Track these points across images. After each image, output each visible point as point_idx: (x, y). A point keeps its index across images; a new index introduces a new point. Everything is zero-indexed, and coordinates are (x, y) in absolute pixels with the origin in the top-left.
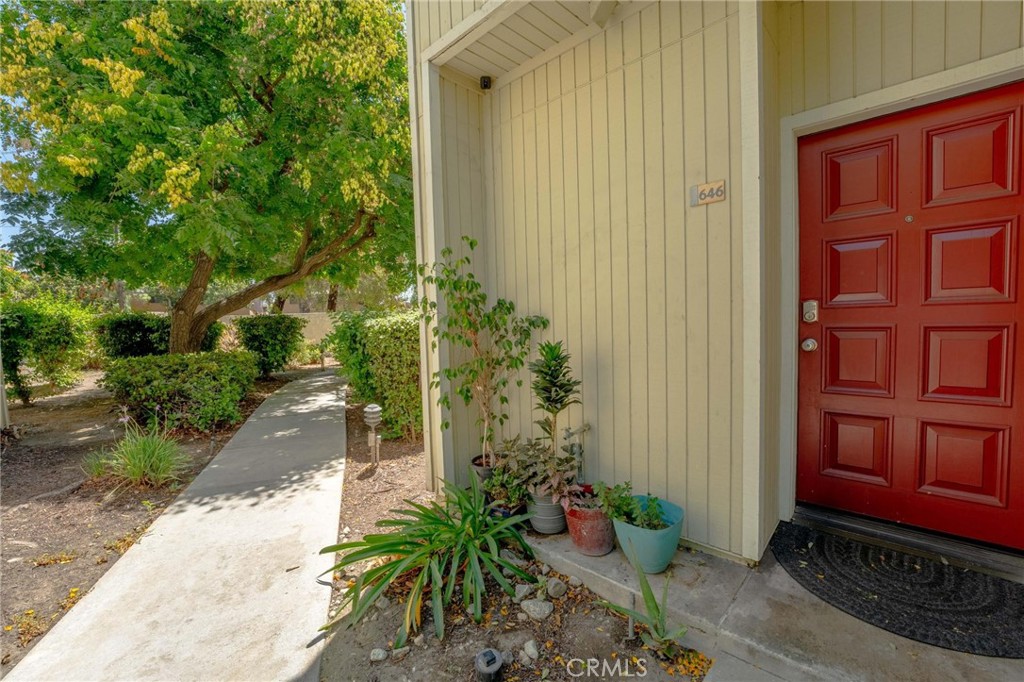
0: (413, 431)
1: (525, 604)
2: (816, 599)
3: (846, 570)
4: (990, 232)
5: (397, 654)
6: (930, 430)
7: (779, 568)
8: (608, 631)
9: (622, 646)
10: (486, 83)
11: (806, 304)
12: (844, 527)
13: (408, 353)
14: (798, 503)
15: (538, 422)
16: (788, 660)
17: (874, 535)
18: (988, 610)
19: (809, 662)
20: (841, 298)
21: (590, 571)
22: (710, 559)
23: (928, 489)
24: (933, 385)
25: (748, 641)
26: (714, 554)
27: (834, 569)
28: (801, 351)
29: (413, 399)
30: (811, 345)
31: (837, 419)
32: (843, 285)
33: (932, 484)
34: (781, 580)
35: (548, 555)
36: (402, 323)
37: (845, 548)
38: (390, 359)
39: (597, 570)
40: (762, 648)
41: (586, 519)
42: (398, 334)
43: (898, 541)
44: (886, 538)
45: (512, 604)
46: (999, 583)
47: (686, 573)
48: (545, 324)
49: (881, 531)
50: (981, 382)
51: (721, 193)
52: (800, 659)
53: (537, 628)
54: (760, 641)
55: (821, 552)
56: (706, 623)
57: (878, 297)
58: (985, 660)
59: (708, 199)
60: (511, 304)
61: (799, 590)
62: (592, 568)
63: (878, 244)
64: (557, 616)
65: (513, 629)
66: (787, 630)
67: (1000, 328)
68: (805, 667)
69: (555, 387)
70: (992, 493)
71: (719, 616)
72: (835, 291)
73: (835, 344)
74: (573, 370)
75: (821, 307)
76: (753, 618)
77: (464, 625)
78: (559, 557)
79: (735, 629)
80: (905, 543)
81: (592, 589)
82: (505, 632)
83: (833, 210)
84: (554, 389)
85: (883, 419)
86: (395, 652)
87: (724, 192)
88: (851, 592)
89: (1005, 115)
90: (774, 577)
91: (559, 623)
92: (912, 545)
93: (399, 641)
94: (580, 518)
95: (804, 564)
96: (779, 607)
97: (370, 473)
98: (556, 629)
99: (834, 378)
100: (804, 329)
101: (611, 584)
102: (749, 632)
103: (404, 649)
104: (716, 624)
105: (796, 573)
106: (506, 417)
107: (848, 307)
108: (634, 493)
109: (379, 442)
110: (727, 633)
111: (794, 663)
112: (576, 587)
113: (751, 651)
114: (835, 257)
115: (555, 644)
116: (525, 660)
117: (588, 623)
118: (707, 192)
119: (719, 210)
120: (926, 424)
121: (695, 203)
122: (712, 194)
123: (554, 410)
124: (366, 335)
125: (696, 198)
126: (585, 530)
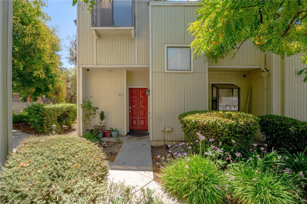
4: (144, 101)
10: (88, 70)
11: (130, 107)
14: (129, 130)
15: (99, 122)
16: (130, 139)
19: (132, 139)
23: (140, 126)
24: (140, 115)
26: (122, 135)
28: (129, 112)
30: (130, 111)
31: (133, 120)
36: (55, 107)
37: (134, 133)
39: (110, 139)
40: (128, 139)
47: (119, 137)
48: (98, 109)
50: (143, 115)
57: (136, 106)
60: (92, 106)
63: (136, 101)
69: (102, 116)
70: (144, 126)
71: (124, 139)
72: (132, 106)
73: (132, 111)
74: (105, 115)
78: (104, 139)
79: (126, 139)
83: (132, 97)
85: (137, 119)
87: (123, 95)
90: (128, 136)
95: (130, 135)
99: (132, 115)
101: (112, 140)
107: (134, 107)
112: (108, 141)
114: (132, 102)
120: (140, 119)
121: (119, 95)
122: (121, 95)
123: (102, 120)
124: (44, 110)
125: (120, 95)
126: (108, 134)
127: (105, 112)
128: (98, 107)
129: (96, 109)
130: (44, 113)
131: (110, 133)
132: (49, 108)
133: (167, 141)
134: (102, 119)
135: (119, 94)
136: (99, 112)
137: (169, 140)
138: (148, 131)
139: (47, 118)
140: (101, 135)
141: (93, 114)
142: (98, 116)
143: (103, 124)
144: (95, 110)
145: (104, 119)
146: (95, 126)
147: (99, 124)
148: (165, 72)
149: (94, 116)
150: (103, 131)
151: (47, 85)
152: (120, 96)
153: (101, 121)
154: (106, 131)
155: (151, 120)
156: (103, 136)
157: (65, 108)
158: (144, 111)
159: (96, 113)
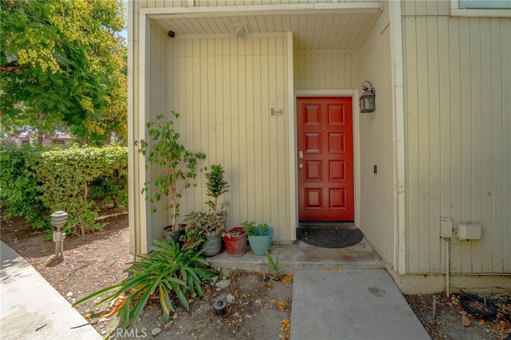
0: (83, 229)
1: (217, 285)
2: (313, 246)
3: (317, 237)
4: (340, 135)
5: (167, 326)
6: (331, 190)
7: (301, 242)
8: (256, 280)
9: (263, 282)
10: (172, 34)
11: (299, 152)
12: (313, 226)
13: (81, 175)
14: (299, 221)
15: (206, 203)
16: (314, 263)
17: (320, 226)
18: (348, 236)
19: (319, 261)
20: (308, 151)
21: (241, 262)
22: (280, 245)
23: (331, 208)
25: (302, 262)
26: (281, 243)
27: (314, 237)
28: (299, 168)
29: (81, 207)
30: (301, 166)
31: (308, 190)
32: (309, 146)
33: (332, 207)
34: (302, 244)
35: (219, 263)
36: (76, 155)
37: (314, 231)
38: (63, 180)
39: (244, 260)
40: (307, 263)
41: (237, 240)
42: (72, 162)
43: (325, 226)
44: (323, 226)
45: (211, 287)
46: (348, 230)
47: (276, 251)
48: (204, 157)
49: (321, 224)
50: (340, 175)
51: (281, 112)
52: (316, 261)
53: (227, 290)
54: (305, 261)
55: (309, 234)
56: (288, 263)
57: (317, 151)
58: (351, 247)
59: (277, 114)
60: (182, 146)
61: (309, 246)
62: (242, 260)
63: (317, 135)
64: (234, 283)
65: (217, 295)
66: (310, 256)
67: (343, 161)
68: (318, 263)
69: (217, 183)
70: (344, 207)
71: (292, 259)
72: (307, 148)
73: (307, 165)
74: (224, 179)
75: (303, 153)
76: (301, 256)
77: (194, 302)
78: (225, 261)
79: (298, 261)
80: (327, 226)
81: (243, 269)
82: (214, 297)
83: (306, 122)
84: (219, 186)
85: (320, 189)
86: (166, 326)
87: (282, 112)
88: (321, 242)
89: (342, 105)
90: (301, 244)
91: (236, 285)
92: (330, 226)
93: (166, 322)
94: (235, 240)
95: (307, 238)
96: (306, 251)
97: (59, 260)
98: (236, 287)
99: (307, 177)
100: (299, 160)
101: (251, 263)
102: (302, 260)
103: (170, 322)
104: (292, 261)
105: (306, 242)
106: (178, 205)
107: (311, 154)
108: (257, 225)
109: (64, 237)
110: (296, 263)
111: (316, 263)
112: (236, 271)
113: (304, 265)
114: (307, 138)
115: (239, 292)
116: (231, 302)
117: (248, 280)
118: (277, 111)
119: (281, 118)
120: (330, 189)
121: (272, 114)
122: (278, 112)
123: (216, 196)
124: (37, 163)
125: (273, 112)
126: (237, 245)
127: (226, 168)
128: (205, 151)
129: (197, 160)
130: (38, 172)
131: (243, 241)
132: (52, 158)
133: (460, 275)
134: (215, 191)
135: (272, 109)
136: (206, 169)
137: (466, 270)
138: (353, 222)
139: (49, 187)
140: (211, 246)
141: (188, 176)
142: (202, 182)
143: (218, 207)
144: (192, 161)
145: (223, 190)
146: (193, 215)
147: (207, 209)
148: (450, 16)
149: (191, 180)
150: (221, 234)
151: (78, 99)
152: (273, 118)
153: (213, 199)
154: (229, 235)
155: (402, 197)
156: (219, 250)
157: (111, 158)
158: (343, 165)
159: (197, 172)
